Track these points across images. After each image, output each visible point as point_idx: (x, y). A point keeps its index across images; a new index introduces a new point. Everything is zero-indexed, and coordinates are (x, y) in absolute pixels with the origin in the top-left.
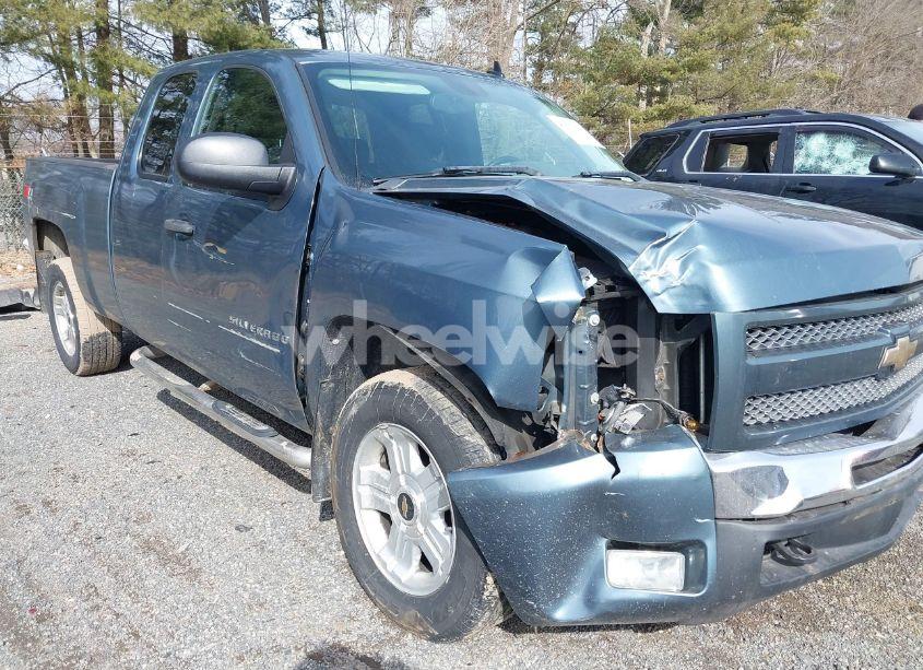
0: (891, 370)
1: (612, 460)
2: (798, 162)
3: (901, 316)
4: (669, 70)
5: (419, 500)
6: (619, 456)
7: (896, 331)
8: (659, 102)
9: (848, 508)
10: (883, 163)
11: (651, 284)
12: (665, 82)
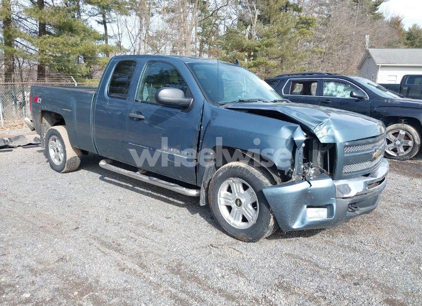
0: (375, 158)
1: (309, 183)
2: (325, 92)
3: (376, 144)
4: (258, 46)
5: (243, 200)
6: (311, 182)
7: (376, 148)
8: (253, 59)
9: (367, 195)
10: (354, 94)
11: (319, 135)
12: (256, 51)
